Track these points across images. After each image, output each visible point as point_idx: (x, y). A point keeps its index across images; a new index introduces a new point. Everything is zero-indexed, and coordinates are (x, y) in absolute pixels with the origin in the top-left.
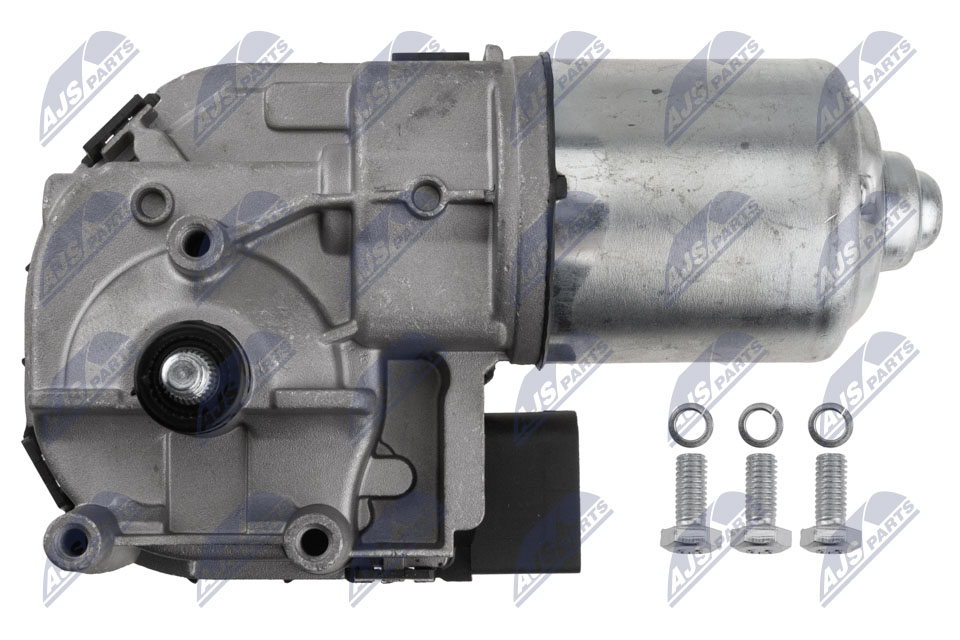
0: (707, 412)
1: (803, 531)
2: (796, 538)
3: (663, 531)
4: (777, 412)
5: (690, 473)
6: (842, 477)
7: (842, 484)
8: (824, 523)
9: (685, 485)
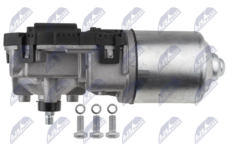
0: (84, 106)
1: (106, 133)
2: (105, 135)
3: (74, 133)
4: (100, 106)
5: (80, 120)
6: (115, 121)
7: (115, 122)
8: (111, 131)
9: (79, 123)
